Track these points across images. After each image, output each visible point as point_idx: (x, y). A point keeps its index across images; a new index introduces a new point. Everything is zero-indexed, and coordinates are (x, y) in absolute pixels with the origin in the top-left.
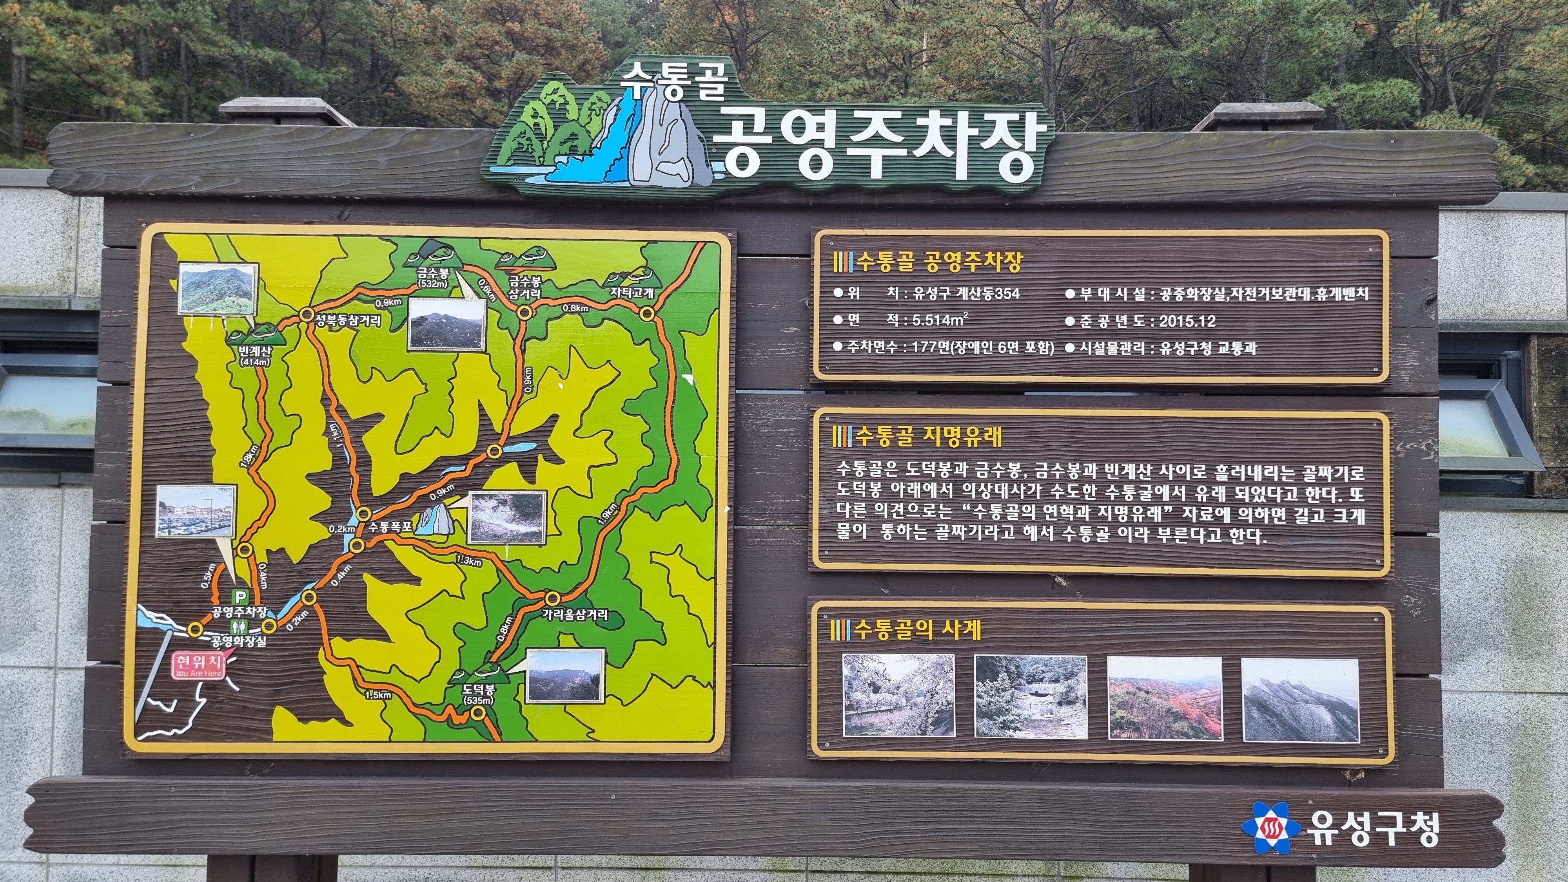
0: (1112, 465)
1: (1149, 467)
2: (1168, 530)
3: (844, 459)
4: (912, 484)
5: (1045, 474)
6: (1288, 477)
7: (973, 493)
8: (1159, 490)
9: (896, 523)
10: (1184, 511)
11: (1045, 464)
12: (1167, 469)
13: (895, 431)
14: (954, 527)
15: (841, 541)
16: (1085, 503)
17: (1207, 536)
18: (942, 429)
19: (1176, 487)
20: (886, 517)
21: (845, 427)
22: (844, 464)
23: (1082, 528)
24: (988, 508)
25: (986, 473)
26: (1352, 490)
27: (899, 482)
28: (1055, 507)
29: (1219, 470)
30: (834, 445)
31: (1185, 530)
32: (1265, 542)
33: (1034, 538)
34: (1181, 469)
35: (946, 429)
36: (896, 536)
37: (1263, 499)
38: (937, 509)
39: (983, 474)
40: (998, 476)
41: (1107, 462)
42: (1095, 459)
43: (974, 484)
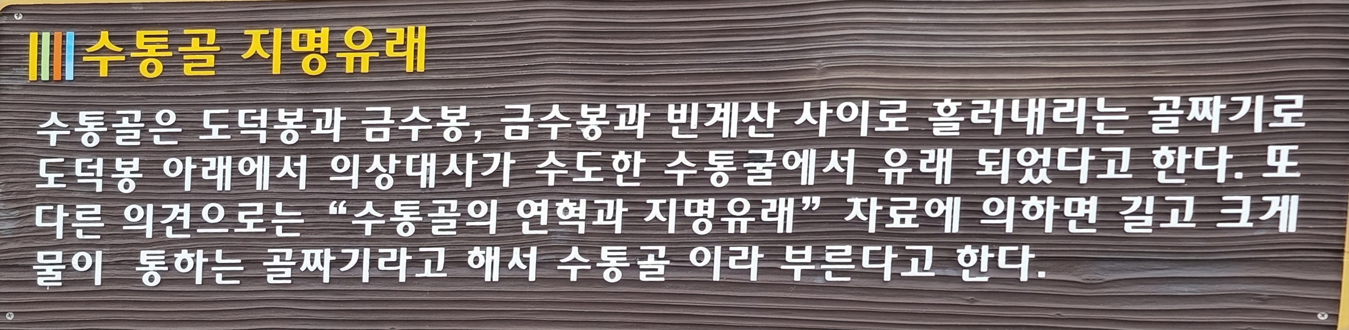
0: (684, 107)
1: (772, 109)
2: (808, 251)
3: (54, 107)
4: (212, 160)
5: (525, 130)
6: (1109, 124)
7: (355, 177)
8: (792, 160)
9: (173, 248)
10: (850, 207)
11: (527, 108)
12: (815, 111)
13: (176, 40)
14: (307, 253)
15: (43, 291)
16: (614, 193)
17: (902, 262)
18: (286, 34)
19: (835, 154)
20: (149, 235)
21: (58, 35)
22: (54, 118)
23: (605, 251)
24: (388, 211)
25: (386, 131)
26: (1272, 150)
27: (182, 155)
28: (545, 204)
29: (940, 111)
30: (33, 76)
31: (848, 249)
32: (1042, 274)
33: (492, 274)
34: (848, 110)
35: (296, 33)
36: (170, 277)
37: (1043, 176)
38: (269, 213)
39: (380, 134)
40: (415, 137)
41: (672, 98)
42: (646, 93)
43: (356, 158)
